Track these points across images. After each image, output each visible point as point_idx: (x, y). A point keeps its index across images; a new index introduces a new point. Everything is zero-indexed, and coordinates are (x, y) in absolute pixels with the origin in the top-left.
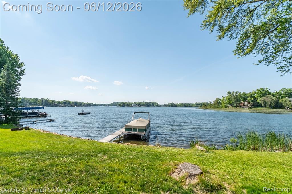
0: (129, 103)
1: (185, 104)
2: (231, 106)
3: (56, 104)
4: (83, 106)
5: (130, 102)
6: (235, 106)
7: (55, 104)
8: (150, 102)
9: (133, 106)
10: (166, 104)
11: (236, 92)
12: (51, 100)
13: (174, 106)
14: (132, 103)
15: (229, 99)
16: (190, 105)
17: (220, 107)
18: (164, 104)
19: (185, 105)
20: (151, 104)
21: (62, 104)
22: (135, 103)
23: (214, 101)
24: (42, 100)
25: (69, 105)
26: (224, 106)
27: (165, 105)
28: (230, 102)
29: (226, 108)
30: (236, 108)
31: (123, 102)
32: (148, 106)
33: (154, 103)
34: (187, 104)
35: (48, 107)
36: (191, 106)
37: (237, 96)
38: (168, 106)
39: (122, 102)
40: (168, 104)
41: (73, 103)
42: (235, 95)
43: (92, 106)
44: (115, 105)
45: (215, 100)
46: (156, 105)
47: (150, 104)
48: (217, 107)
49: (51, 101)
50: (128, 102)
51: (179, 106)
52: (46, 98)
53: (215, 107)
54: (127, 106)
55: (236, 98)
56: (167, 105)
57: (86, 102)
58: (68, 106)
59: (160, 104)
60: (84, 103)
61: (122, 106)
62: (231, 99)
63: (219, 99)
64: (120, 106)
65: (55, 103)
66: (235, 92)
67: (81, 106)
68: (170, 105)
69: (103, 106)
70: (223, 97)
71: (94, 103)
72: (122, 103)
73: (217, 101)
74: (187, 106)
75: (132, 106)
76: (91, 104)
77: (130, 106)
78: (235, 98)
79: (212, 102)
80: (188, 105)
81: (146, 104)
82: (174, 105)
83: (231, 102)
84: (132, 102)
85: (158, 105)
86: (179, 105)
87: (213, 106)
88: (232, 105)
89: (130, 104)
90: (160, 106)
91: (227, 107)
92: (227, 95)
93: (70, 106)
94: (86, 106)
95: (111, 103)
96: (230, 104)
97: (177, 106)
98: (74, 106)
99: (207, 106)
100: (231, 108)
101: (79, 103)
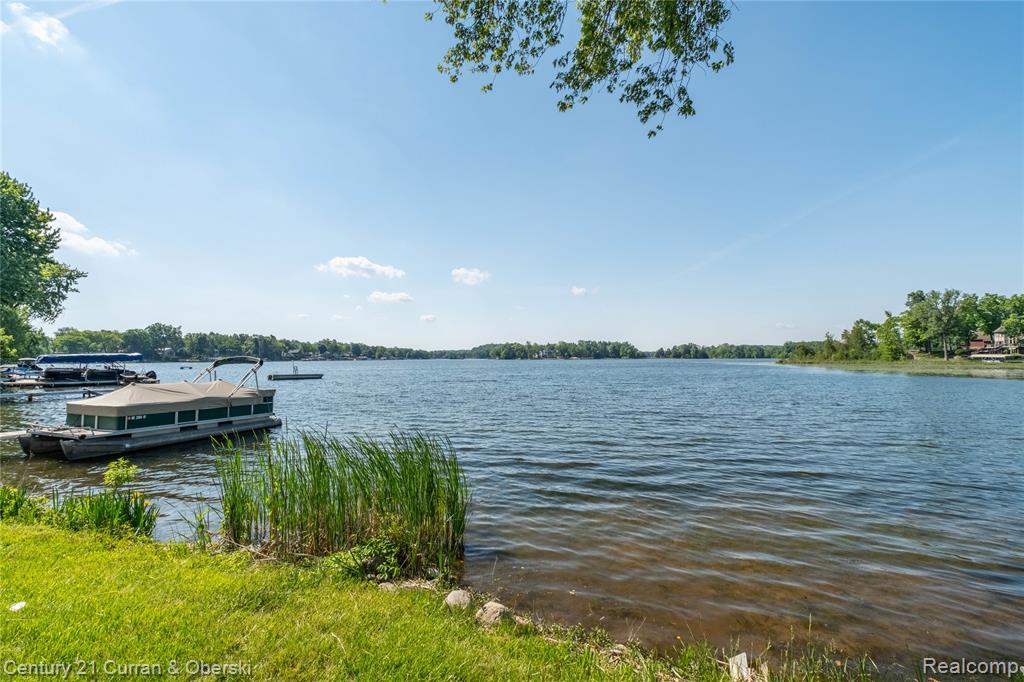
0: (530, 346)
1: (743, 347)
2: (927, 352)
3: (297, 351)
4: (380, 357)
5: (532, 344)
6: (940, 354)
7: (295, 351)
8: (605, 344)
9: (544, 357)
10: (665, 350)
11: (949, 295)
12: (282, 338)
13: (696, 357)
14: (542, 348)
15: (916, 325)
16: (761, 353)
17: (869, 357)
18: (655, 349)
19: (741, 353)
20: (609, 348)
21: (314, 351)
22: (552, 347)
23: (845, 335)
24: (256, 341)
25: (335, 355)
26: (886, 353)
27: (661, 354)
28: (918, 338)
29: (896, 359)
30: (945, 359)
31: (507, 344)
32: (598, 356)
33: (619, 345)
34: (751, 348)
35: (273, 360)
36: (766, 355)
37: (948, 310)
38: (674, 357)
39: (504, 343)
40: (675, 348)
41: (348, 347)
42: (940, 306)
43: (409, 357)
44: (484, 353)
45: (850, 330)
46: (625, 354)
47: (605, 348)
48: (856, 358)
49: (281, 341)
50: (524, 344)
51: (716, 357)
52: (267, 334)
53: (847, 355)
54: (522, 358)
55: (945, 319)
56: (669, 352)
57: (389, 345)
58: (332, 358)
59: (641, 348)
60: (383, 349)
61: (506, 358)
62: (923, 324)
63: (868, 323)
64: (500, 358)
65: (291, 348)
66: (943, 292)
67: (374, 358)
68: (681, 350)
69: (447, 358)
70: (888, 314)
71: (415, 348)
72: (505, 346)
73: (858, 332)
74: (750, 357)
75: (539, 358)
76: (407, 351)
77: (531, 358)
78: (939, 319)
79: (838, 338)
80: (754, 353)
81: (589, 349)
82: (697, 352)
83: (924, 337)
84: (539, 344)
85: (634, 354)
86: (719, 351)
87: (838, 355)
88: (927, 347)
89: (534, 352)
90: (643, 356)
91: (902, 357)
92: (908, 309)
93: (339, 359)
94: (388, 359)
95: (474, 349)
96: (919, 345)
97: (707, 357)
98: (351, 358)
99: (813, 354)
100: (921, 362)
101: (368, 348)
